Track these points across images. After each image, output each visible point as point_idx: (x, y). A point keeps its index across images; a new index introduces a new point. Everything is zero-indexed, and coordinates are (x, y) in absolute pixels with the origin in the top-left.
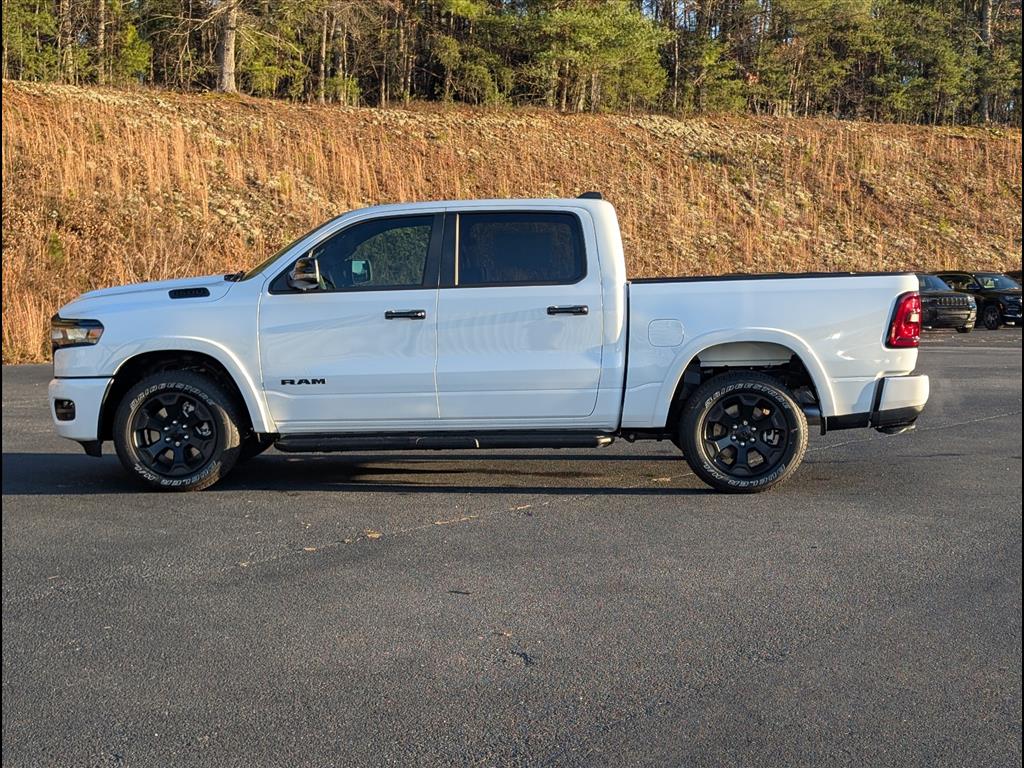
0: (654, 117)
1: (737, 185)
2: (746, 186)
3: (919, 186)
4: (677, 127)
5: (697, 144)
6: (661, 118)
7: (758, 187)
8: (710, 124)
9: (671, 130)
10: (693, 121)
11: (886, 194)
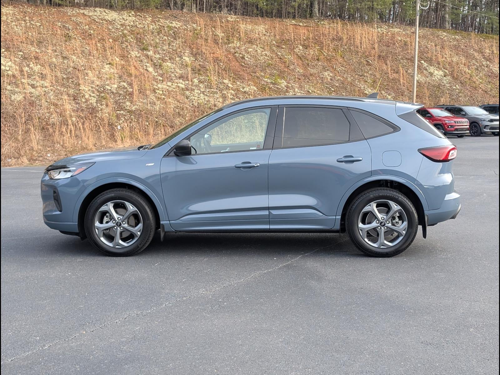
0: (97, 9)
1: (145, 52)
2: (151, 53)
3: (266, 55)
4: (112, 15)
5: (122, 25)
6: (102, 10)
7: (159, 53)
8: (136, 14)
9: (106, 17)
10: (125, 12)
11: (244, 58)
